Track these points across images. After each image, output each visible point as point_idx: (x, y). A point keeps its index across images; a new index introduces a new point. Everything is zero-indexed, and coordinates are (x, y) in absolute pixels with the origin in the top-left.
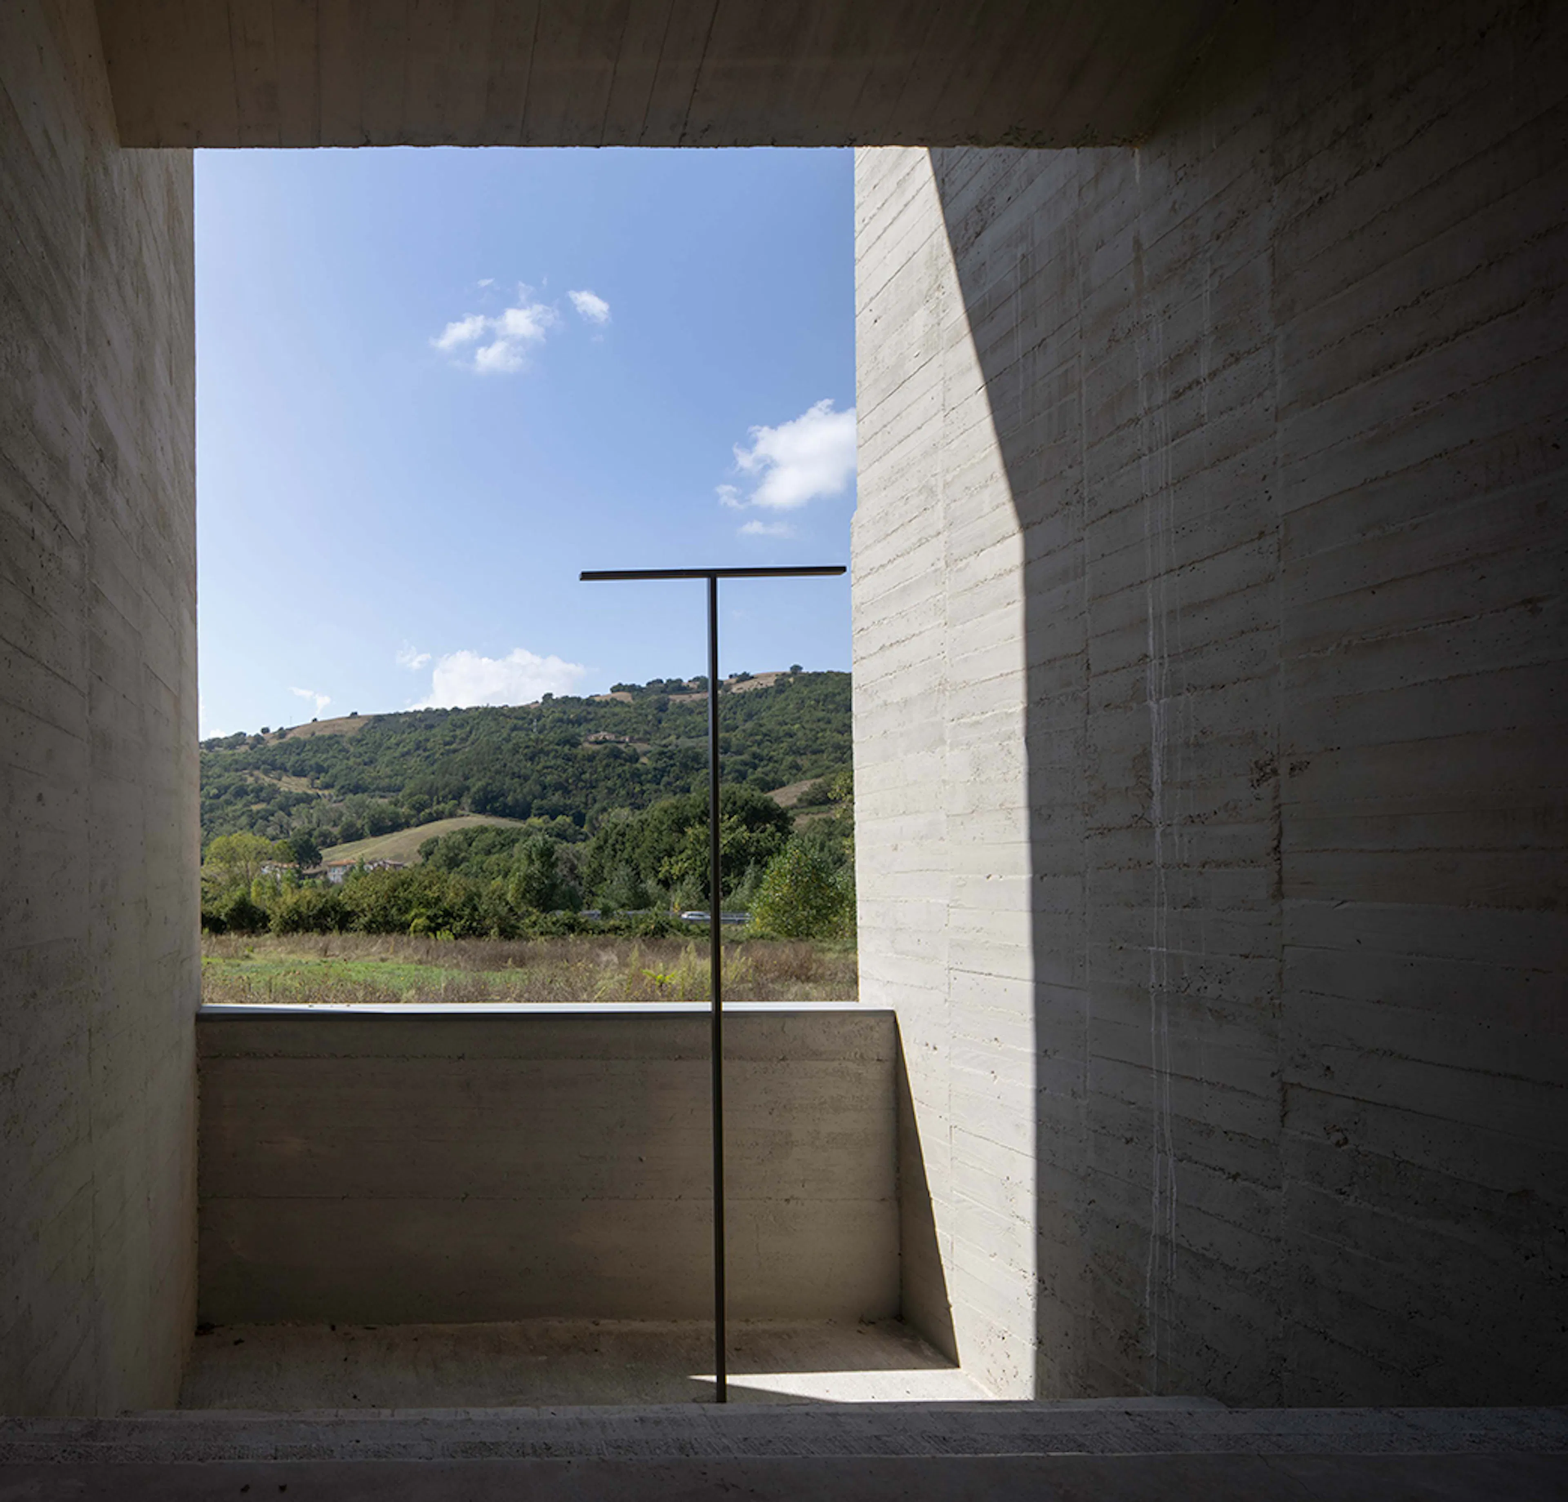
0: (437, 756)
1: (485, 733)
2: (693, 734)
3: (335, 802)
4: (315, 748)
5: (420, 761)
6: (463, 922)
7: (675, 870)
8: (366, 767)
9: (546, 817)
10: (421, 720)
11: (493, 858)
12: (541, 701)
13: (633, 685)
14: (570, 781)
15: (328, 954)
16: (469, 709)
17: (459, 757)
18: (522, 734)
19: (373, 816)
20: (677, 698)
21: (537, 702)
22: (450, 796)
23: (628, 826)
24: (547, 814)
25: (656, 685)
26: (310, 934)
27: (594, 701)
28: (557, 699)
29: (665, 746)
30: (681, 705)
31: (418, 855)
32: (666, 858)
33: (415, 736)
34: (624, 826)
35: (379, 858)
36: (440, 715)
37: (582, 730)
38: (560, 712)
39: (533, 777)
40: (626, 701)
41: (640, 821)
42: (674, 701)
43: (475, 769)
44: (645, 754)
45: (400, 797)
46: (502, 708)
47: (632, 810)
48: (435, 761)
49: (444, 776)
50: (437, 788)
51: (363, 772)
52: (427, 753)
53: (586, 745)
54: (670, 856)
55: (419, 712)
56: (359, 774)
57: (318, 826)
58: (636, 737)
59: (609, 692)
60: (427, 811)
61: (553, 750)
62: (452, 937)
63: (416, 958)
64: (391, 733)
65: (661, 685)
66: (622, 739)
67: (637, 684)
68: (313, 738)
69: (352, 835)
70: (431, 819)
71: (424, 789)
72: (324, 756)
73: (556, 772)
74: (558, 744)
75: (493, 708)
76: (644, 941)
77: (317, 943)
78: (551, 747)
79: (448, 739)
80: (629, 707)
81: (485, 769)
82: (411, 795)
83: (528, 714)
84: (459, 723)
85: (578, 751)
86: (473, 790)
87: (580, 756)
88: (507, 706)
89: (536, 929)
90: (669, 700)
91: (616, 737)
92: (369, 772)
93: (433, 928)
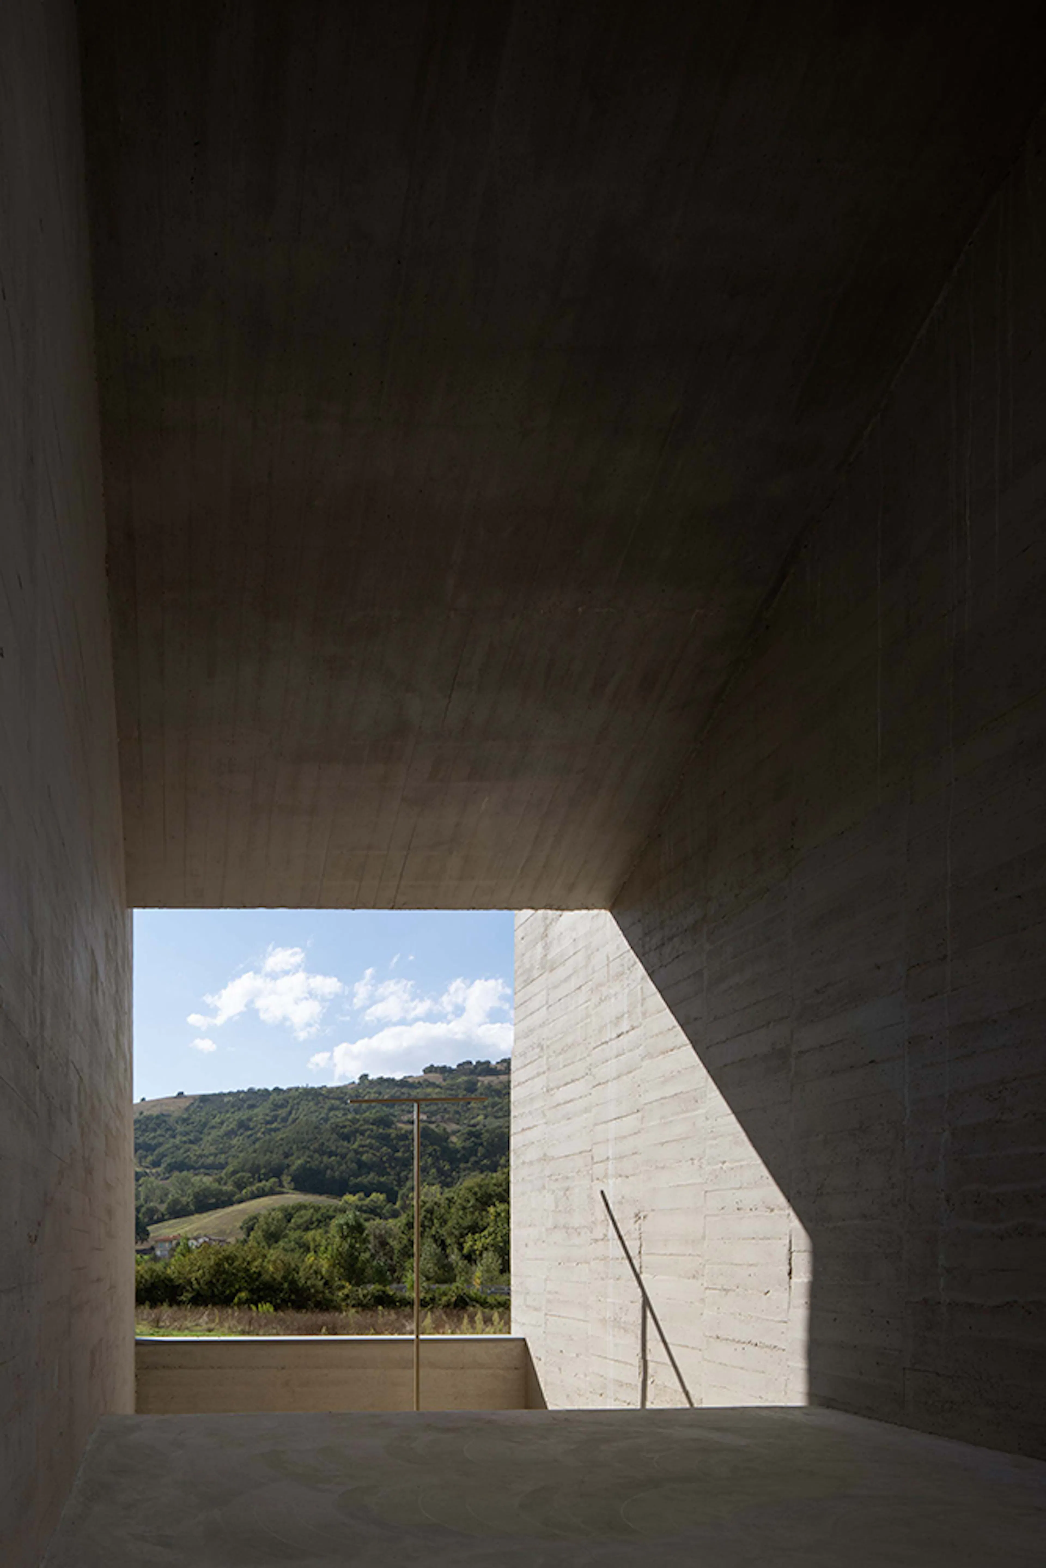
0: (259, 1135)
1: (304, 1113)
2: (500, 1114)
3: (162, 1179)
4: (144, 1127)
5: (243, 1140)
6: (282, 1295)
7: (479, 1246)
8: (191, 1146)
9: (362, 1195)
10: (243, 1101)
11: (311, 1234)
12: (357, 1081)
13: (444, 1067)
14: (384, 1159)
15: (161, 1324)
16: (290, 1090)
17: (280, 1135)
18: (339, 1114)
19: (198, 1193)
20: (487, 1080)
21: (354, 1083)
22: (271, 1175)
23: (436, 1203)
24: (362, 1191)
25: (466, 1067)
26: (142, 1307)
27: (407, 1082)
28: (372, 1080)
29: (474, 1126)
30: (489, 1086)
31: (239, 1231)
32: (470, 1235)
33: (239, 1115)
34: (432, 1204)
35: (202, 1235)
36: (262, 1095)
37: (396, 1110)
38: (375, 1093)
39: (349, 1156)
40: (437, 1083)
41: (447, 1199)
42: (483, 1082)
43: (295, 1147)
44: (454, 1133)
45: (223, 1175)
46: (321, 1088)
47: (442, 1187)
48: (258, 1139)
49: (265, 1155)
50: (259, 1166)
51: (188, 1150)
52: (249, 1133)
53: (400, 1125)
54: (473, 1234)
55: (243, 1092)
56: (185, 1152)
57: (146, 1202)
58: (447, 1116)
59: (422, 1073)
60: (249, 1188)
61: (368, 1130)
62: (272, 1310)
63: (239, 1329)
64: (215, 1112)
65: (472, 1067)
66: (433, 1119)
67: (448, 1065)
68: (142, 1117)
69: (178, 1212)
70: (254, 1196)
71: (246, 1167)
72: (152, 1135)
73: (371, 1151)
74: (373, 1124)
75: (313, 1089)
76: (445, 1312)
77: (150, 1315)
78: (366, 1127)
79: (268, 1118)
80: (441, 1088)
81: (304, 1148)
82: (234, 1173)
83: (346, 1094)
84: (280, 1103)
85: (393, 1132)
86: (294, 1168)
87: (393, 1136)
88: (325, 1086)
89: (349, 1301)
90: (478, 1081)
91: (428, 1117)
92: (195, 1150)
93: (256, 1299)
